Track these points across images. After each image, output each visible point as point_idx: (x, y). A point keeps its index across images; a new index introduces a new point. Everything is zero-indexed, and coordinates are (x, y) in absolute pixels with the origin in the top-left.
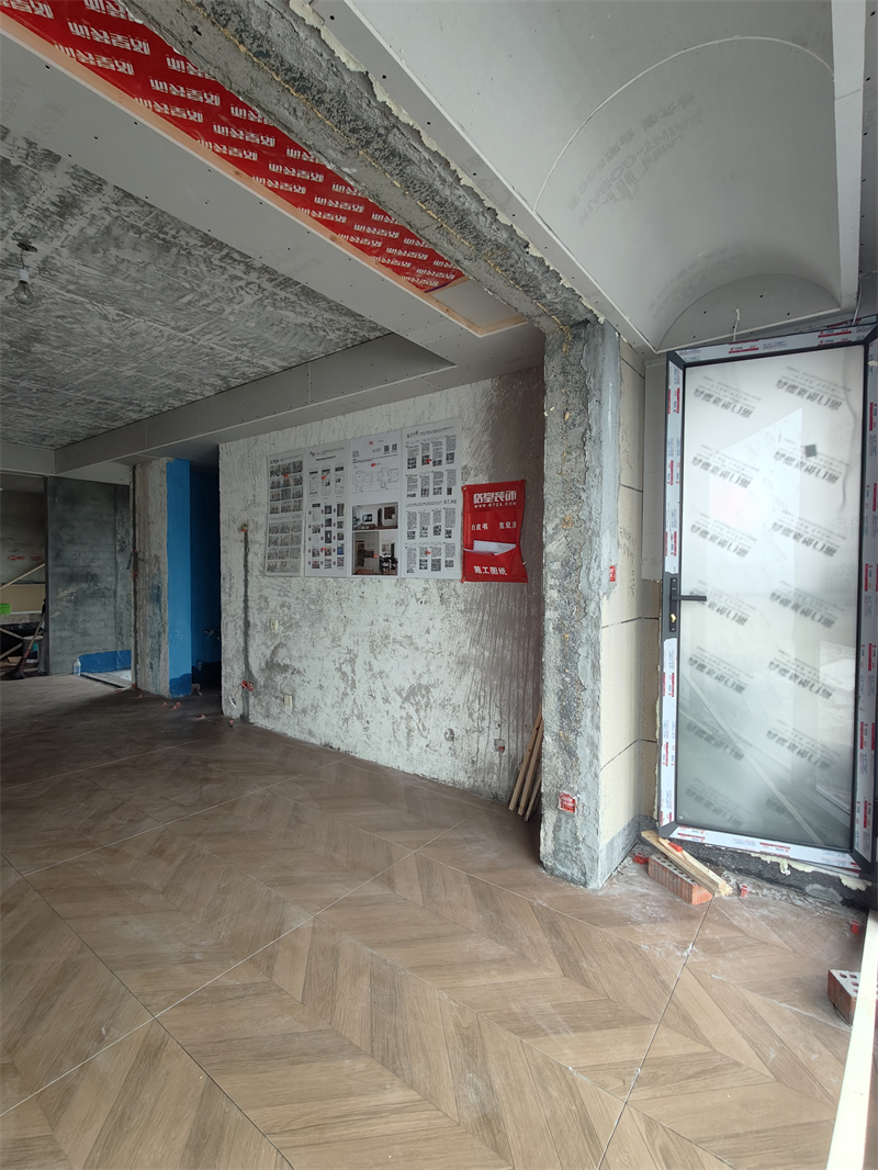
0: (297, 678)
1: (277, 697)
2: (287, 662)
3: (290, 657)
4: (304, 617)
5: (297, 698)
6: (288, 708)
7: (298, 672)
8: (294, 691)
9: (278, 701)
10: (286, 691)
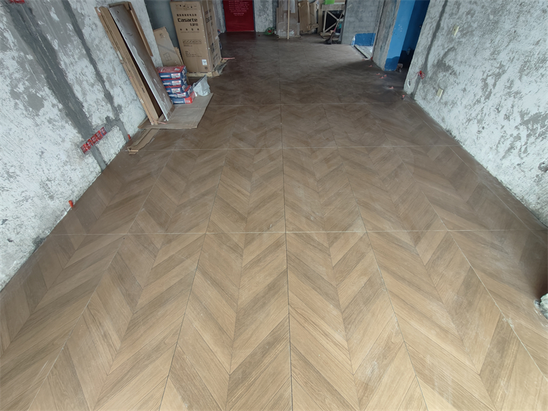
0: (452, 79)
1: (434, 88)
2: (451, 64)
3: (455, 60)
4: (480, 26)
5: (445, 93)
6: (438, 98)
7: (455, 74)
8: (446, 87)
9: (434, 91)
10: (441, 85)
